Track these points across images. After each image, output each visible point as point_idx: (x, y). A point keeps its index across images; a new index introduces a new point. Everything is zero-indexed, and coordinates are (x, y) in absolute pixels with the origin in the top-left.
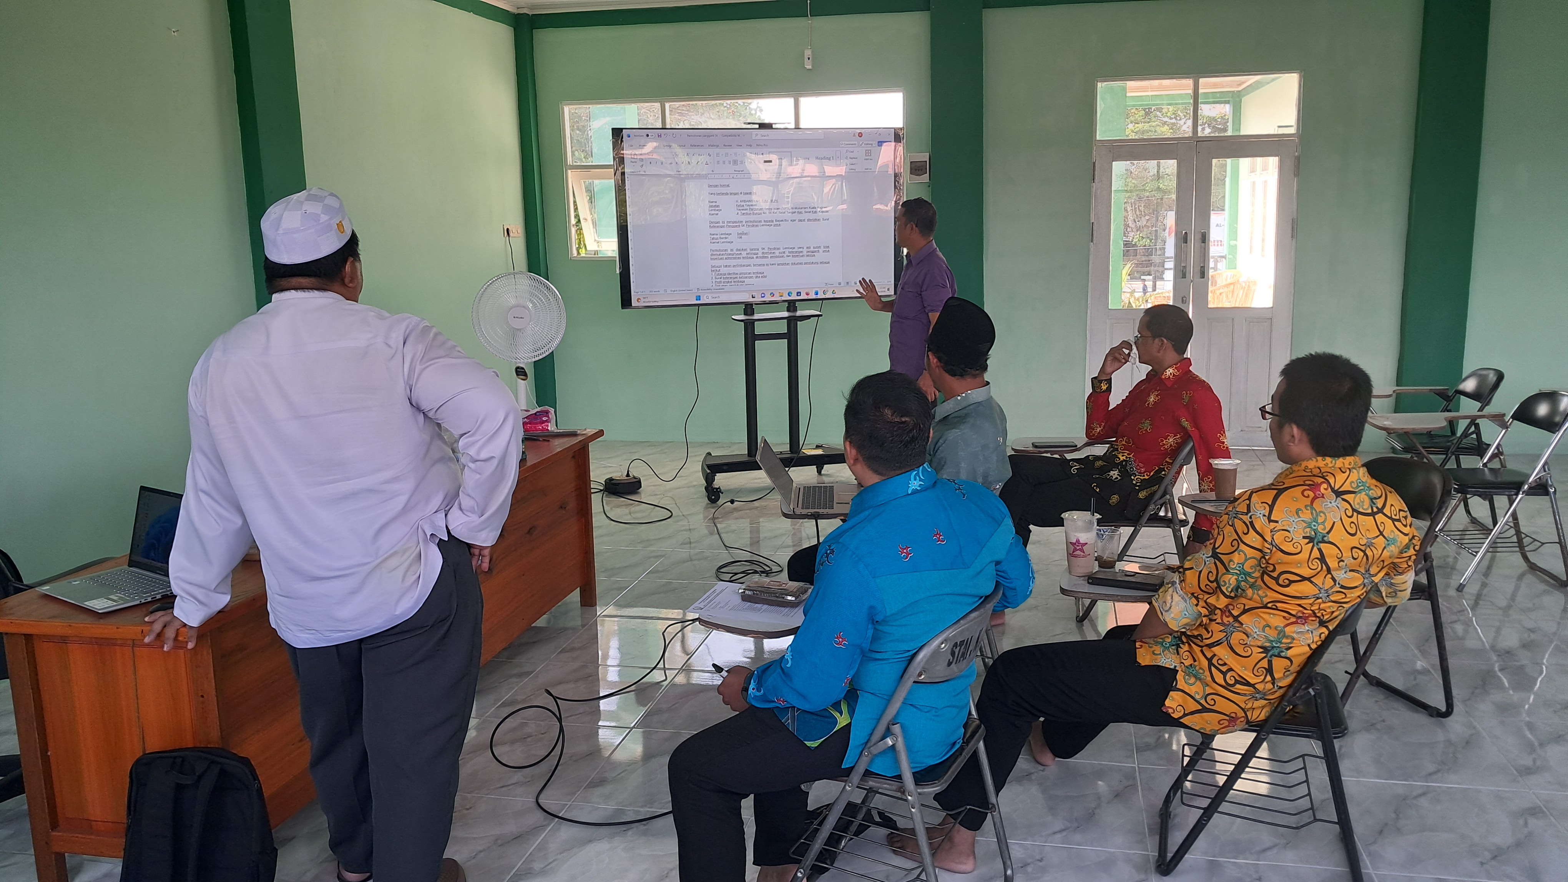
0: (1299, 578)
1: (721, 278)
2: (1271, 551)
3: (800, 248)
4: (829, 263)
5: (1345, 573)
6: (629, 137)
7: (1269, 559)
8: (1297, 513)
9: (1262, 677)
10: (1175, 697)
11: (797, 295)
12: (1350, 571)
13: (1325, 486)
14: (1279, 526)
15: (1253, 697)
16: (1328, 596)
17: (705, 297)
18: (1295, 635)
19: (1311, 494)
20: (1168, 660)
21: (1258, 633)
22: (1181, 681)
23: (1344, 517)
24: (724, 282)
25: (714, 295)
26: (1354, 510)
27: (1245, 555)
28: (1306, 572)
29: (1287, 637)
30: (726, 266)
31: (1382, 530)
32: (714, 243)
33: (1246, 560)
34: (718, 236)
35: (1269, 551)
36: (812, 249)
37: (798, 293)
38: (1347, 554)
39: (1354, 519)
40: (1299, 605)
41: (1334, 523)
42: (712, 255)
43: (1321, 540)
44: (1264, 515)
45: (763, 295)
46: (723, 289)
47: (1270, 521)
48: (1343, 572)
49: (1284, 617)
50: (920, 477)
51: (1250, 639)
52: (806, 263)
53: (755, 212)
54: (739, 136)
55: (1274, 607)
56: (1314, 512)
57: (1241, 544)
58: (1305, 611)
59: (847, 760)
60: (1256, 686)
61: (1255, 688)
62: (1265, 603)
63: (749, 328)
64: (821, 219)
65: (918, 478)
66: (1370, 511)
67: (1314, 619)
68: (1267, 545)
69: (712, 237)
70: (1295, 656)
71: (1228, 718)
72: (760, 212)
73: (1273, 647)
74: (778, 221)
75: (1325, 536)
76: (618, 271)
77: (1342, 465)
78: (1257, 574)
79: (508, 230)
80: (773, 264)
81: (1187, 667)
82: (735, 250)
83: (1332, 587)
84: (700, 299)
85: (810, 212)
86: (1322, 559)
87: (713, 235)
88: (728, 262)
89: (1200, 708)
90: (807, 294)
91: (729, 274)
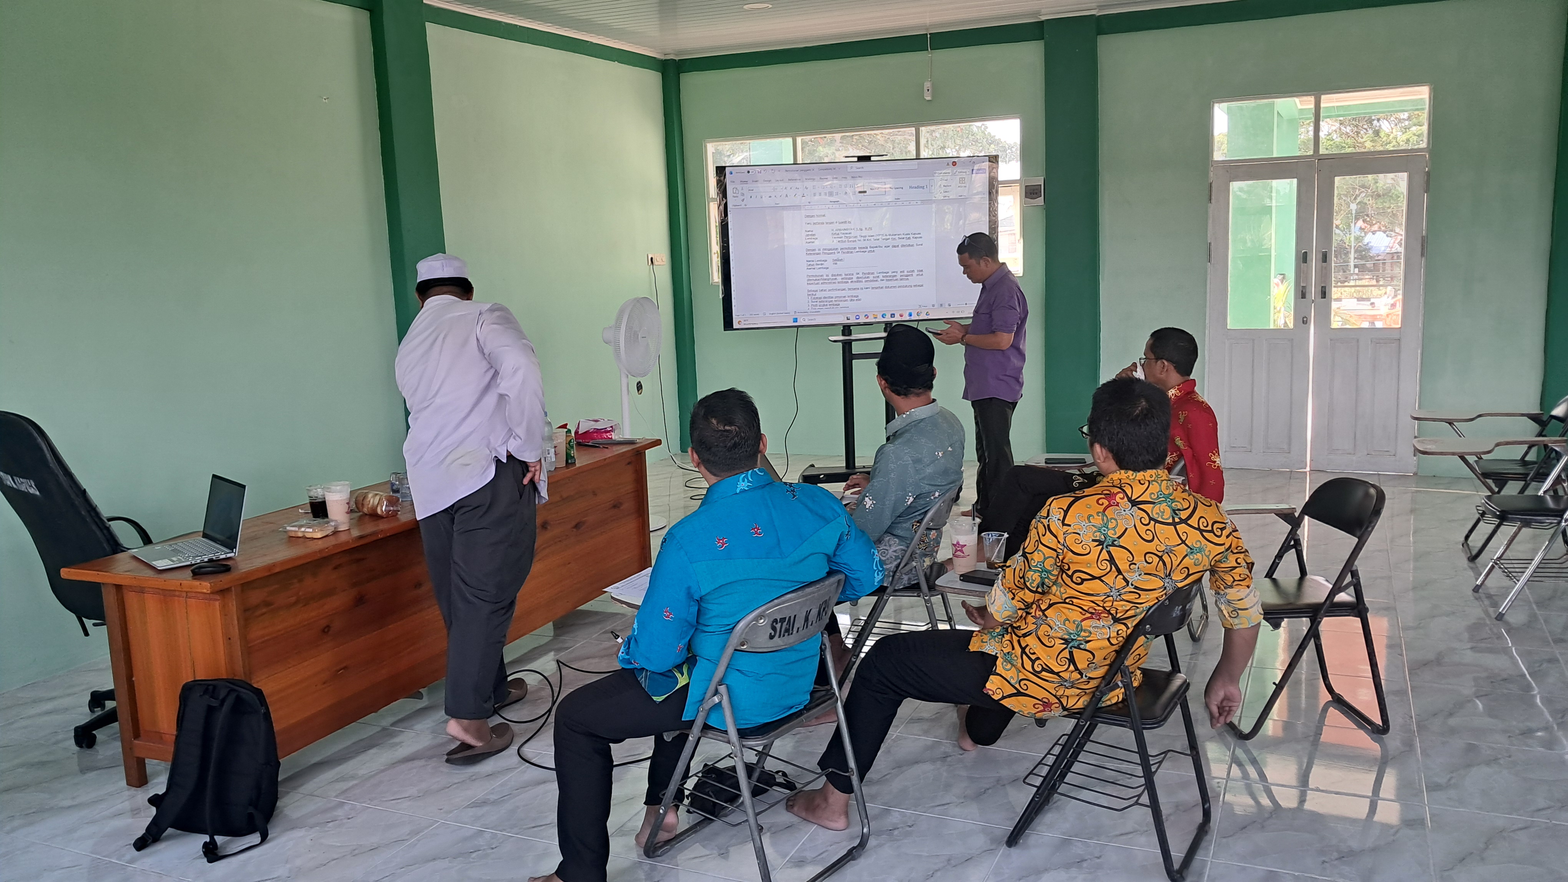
0: (1089, 577)
1: (817, 302)
2: (1063, 551)
3: (894, 272)
4: (922, 286)
5: (1139, 575)
6: (732, 174)
7: (1064, 558)
8: (1088, 519)
9: (1066, 666)
10: (994, 680)
11: (891, 317)
12: (1145, 574)
13: (1121, 495)
14: (1071, 529)
15: (1062, 685)
16: (1120, 595)
17: (802, 320)
18: (1091, 629)
19: (1106, 503)
20: (990, 648)
21: (1060, 626)
22: (999, 666)
23: (1139, 525)
24: (820, 306)
25: (810, 318)
26: (1151, 519)
27: (1044, 554)
28: (1096, 572)
29: (1085, 631)
30: (822, 290)
31: (1184, 539)
32: (810, 269)
33: (1045, 559)
34: (814, 263)
35: (1061, 551)
36: (906, 273)
37: (891, 315)
38: (1139, 559)
39: (1151, 527)
40: (1092, 602)
41: (1126, 529)
42: (808, 280)
43: (1110, 543)
44: (1059, 519)
45: (857, 317)
46: (819, 312)
47: (1064, 524)
48: (1137, 574)
49: (1081, 613)
50: (748, 479)
51: (1053, 631)
52: (899, 287)
53: (850, 240)
54: (834, 169)
55: (1071, 602)
56: (1105, 518)
57: (1040, 545)
58: (1097, 608)
59: (686, 714)
60: (1061, 674)
61: (1060, 676)
62: (1064, 599)
63: (847, 347)
64: (915, 245)
65: (746, 480)
66: (1170, 521)
67: (1106, 615)
68: (1060, 546)
69: (809, 263)
70: (1096, 649)
71: (1041, 703)
72: (855, 239)
73: (1073, 640)
74: (873, 247)
75: (1116, 541)
76: (721, 296)
77: (1143, 477)
78: (1055, 572)
79: (652, 259)
80: (867, 288)
81: (1005, 654)
82: (830, 276)
83: (1124, 588)
84: (797, 322)
85: (904, 238)
86: (1112, 560)
87: (810, 261)
88: (824, 287)
89: (1016, 691)
90: (901, 316)
91: (825, 298)
